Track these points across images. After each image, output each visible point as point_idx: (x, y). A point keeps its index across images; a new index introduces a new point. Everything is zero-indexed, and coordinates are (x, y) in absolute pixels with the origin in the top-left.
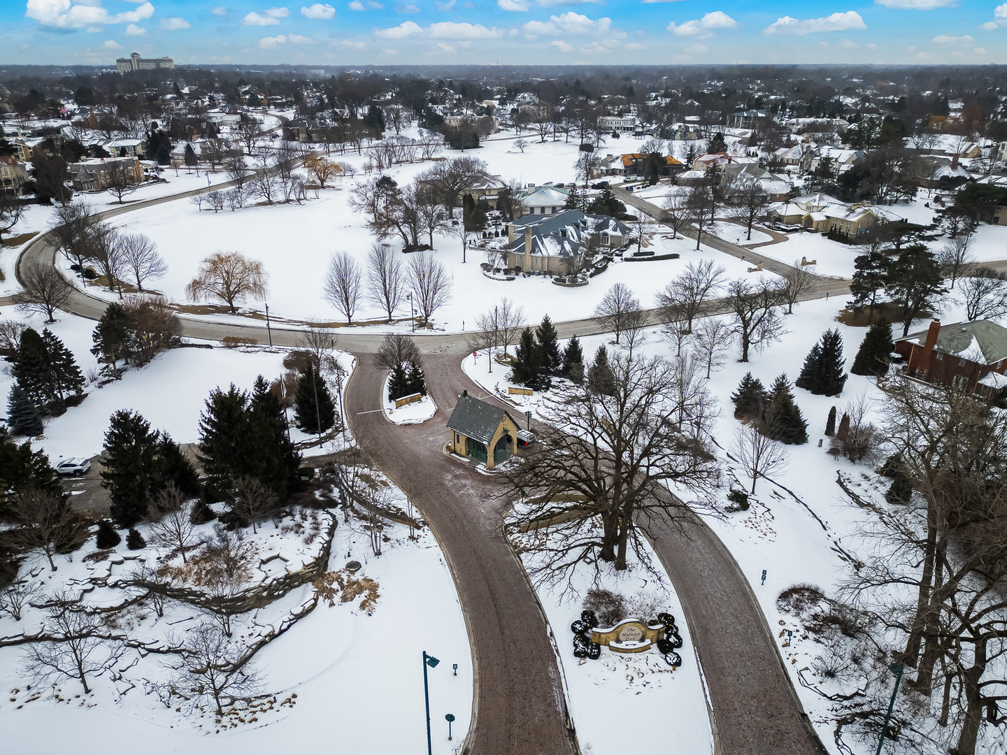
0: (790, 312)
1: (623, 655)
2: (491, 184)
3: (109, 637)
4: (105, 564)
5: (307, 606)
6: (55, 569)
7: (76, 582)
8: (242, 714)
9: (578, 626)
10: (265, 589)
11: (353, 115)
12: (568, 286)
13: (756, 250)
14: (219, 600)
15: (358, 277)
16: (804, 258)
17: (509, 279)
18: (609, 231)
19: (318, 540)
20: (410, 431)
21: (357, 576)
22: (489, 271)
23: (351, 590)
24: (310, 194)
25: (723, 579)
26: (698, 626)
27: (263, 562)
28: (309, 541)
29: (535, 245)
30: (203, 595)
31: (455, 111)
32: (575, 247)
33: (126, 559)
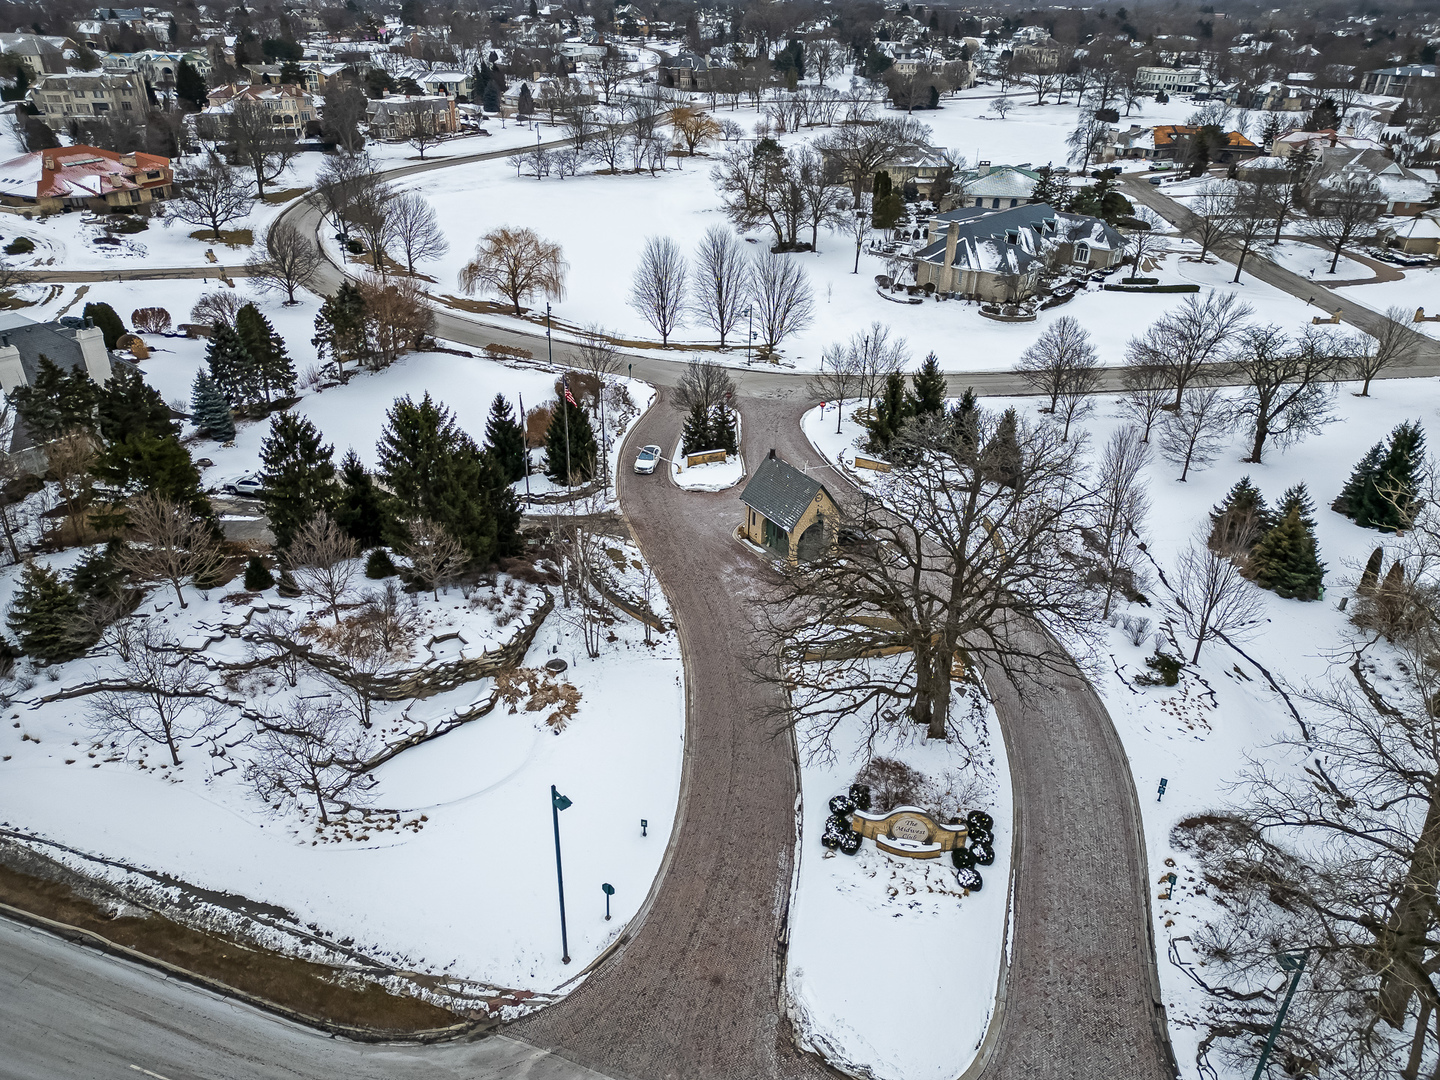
0: (1365, 394)
1: (893, 857)
2: (928, 160)
3: (225, 701)
4: (245, 609)
5: (478, 707)
6: (184, 606)
7: (204, 626)
8: (351, 828)
9: (838, 804)
10: (427, 675)
11: (762, 51)
12: (1002, 319)
13: (1340, 291)
14: (366, 678)
16: (1421, 309)
17: (913, 302)
19: (517, 622)
20: (698, 500)
21: (558, 680)
22: (886, 287)
23: (542, 696)
24: (671, 162)
25: (1096, 781)
26: (1029, 841)
27: (436, 640)
28: (502, 622)
29: (961, 253)
30: (348, 668)
31: (914, 51)
32: (1024, 261)
33: (271, 607)
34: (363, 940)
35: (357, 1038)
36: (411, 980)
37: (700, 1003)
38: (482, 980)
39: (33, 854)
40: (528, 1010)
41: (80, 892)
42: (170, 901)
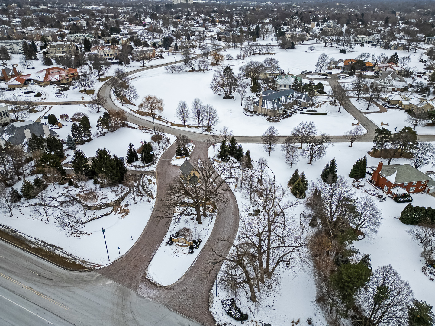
0: (351, 146)
1: (178, 246)
2: (274, 71)
3: (60, 209)
4: (67, 190)
5: (108, 213)
6: (55, 189)
7: (58, 193)
8: (77, 234)
9: (172, 236)
10: (99, 206)
11: (249, 29)
12: (271, 121)
14: (87, 206)
15: (188, 110)
16: (383, 122)
17: (251, 116)
18: (302, 100)
19: (120, 196)
20: (175, 168)
21: (126, 208)
22: (246, 111)
23: (122, 211)
24: (210, 67)
27: (103, 198)
28: (117, 195)
29: (263, 104)
30: (84, 203)
31: (292, 29)
32: (279, 106)
33: (72, 190)
34: (74, 254)
35: (68, 270)
36: (80, 261)
37: (131, 269)
38: (93, 262)
39: (20, 235)
40: (100, 268)
41: (27, 242)
42: (42, 245)
